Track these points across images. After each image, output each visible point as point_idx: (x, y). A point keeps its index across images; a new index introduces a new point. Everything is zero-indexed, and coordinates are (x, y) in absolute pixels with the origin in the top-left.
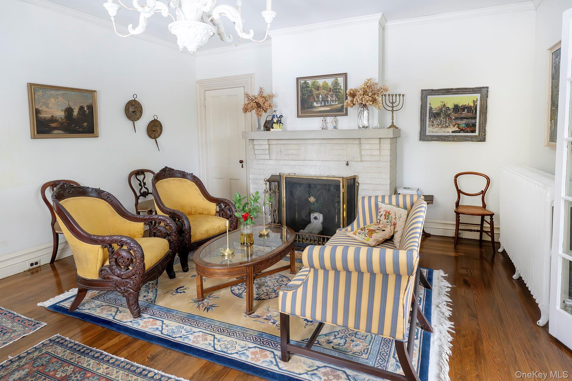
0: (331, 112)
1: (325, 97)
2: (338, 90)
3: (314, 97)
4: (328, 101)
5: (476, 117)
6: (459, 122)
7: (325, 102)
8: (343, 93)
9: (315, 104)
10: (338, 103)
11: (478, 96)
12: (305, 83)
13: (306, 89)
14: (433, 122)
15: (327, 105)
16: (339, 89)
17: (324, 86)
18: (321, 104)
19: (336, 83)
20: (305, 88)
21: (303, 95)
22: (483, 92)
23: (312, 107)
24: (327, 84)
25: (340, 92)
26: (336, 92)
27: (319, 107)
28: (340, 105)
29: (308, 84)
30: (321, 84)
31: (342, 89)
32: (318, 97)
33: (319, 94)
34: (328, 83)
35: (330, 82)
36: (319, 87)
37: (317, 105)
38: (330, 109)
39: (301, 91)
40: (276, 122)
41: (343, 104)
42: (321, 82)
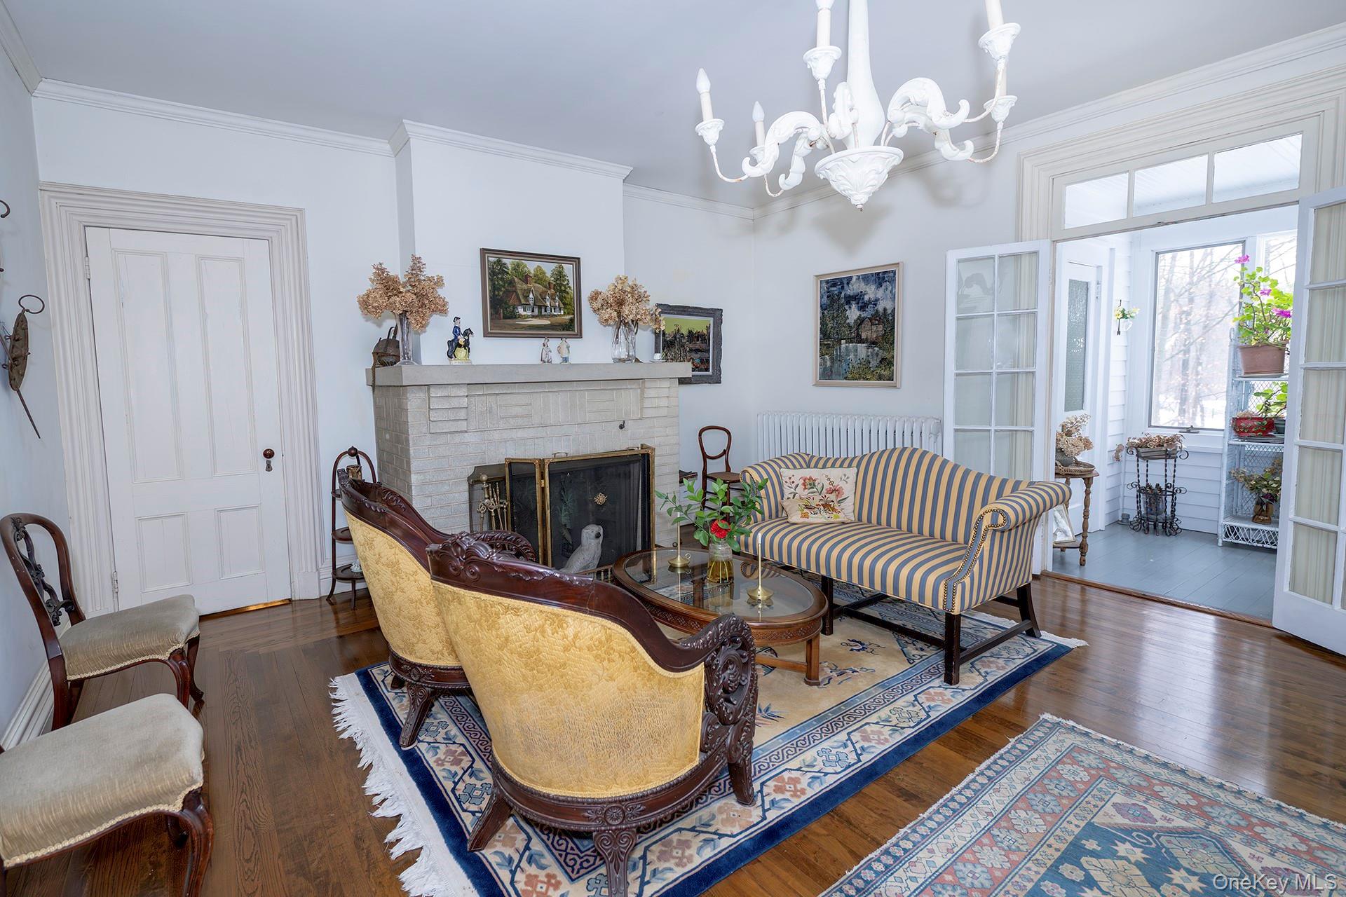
0: (553, 329)
1: (539, 297)
2: (563, 288)
3: (517, 295)
4: (546, 307)
5: (709, 350)
6: (694, 355)
7: (540, 307)
8: (572, 295)
9: (521, 311)
10: (564, 313)
11: (711, 320)
12: (499, 262)
13: (500, 276)
14: (666, 355)
15: (545, 315)
16: (564, 286)
17: (538, 275)
18: (533, 311)
19: (560, 275)
20: (499, 274)
21: (494, 288)
22: (716, 314)
23: (514, 316)
24: (544, 273)
25: (568, 293)
26: (561, 291)
27: (528, 317)
28: (568, 317)
29: (505, 267)
30: (533, 272)
31: (570, 287)
32: (526, 297)
33: (529, 291)
34: (546, 271)
35: (549, 268)
36: (527, 276)
37: (525, 313)
38: (549, 323)
39: (491, 280)
40: (463, 344)
41: (572, 316)
42: (531, 266)
